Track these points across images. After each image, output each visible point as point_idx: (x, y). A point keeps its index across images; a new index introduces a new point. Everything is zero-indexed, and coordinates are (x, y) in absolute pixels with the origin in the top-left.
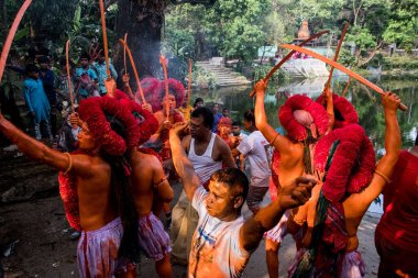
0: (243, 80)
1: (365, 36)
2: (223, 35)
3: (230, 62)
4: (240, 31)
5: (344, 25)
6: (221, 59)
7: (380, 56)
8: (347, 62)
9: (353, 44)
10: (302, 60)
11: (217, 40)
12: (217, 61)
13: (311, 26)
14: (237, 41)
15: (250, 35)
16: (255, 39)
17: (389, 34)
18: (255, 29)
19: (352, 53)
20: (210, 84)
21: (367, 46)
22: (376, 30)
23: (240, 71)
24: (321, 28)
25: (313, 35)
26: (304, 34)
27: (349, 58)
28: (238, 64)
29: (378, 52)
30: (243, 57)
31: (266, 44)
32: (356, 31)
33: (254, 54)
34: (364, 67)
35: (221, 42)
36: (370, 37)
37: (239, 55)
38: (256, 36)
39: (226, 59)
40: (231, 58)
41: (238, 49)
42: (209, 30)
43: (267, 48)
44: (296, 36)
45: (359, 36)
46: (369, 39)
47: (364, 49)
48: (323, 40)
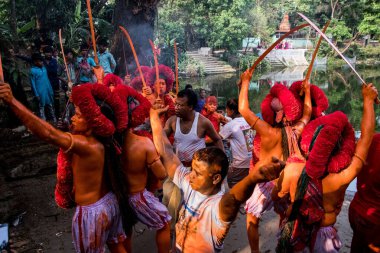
0: (228, 69)
1: (342, 28)
2: (211, 27)
3: (216, 52)
4: (226, 24)
5: (322, 18)
6: (209, 49)
7: (355, 47)
8: (324, 53)
9: (330, 36)
10: (283, 51)
11: (205, 32)
12: (205, 51)
13: (291, 19)
14: (223, 33)
15: (236, 28)
16: (240, 31)
17: (364, 26)
18: (240, 22)
20: (198, 72)
21: (343, 37)
22: (352, 23)
23: (226, 60)
25: (293, 28)
26: (285, 26)
27: (326, 49)
28: (224, 54)
29: (353, 43)
30: (228, 48)
31: (250, 36)
32: (333, 23)
33: (238, 45)
35: (209, 33)
36: (346, 29)
37: (225, 46)
38: (240, 28)
39: (213, 50)
40: (218, 48)
41: (224, 40)
42: (198, 23)
43: (251, 39)
44: (278, 28)
45: (336, 28)
46: (345, 30)
47: (340, 40)
48: (302, 32)
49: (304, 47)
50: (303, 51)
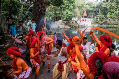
0: (67, 27)
2: (62, 14)
3: (64, 22)
4: (67, 13)
5: (96, 12)
6: (62, 21)
7: (106, 21)
8: (97, 23)
9: (99, 18)
10: (84, 22)
12: (60, 21)
13: (87, 12)
14: (66, 16)
17: (109, 15)
18: (71, 13)
19: (98, 20)
20: (58, 28)
21: (102, 18)
22: (105, 14)
23: (67, 24)
24: (90, 13)
25: (87, 15)
26: (85, 14)
27: (97, 22)
28: (66, 22)
31: (74, 17)
32: (100, 14)
33: (71, 19)
34: (102, 24)
35: (62, 16)
37: (67, 20)
38: (71, 15)
39: (63, 21)
40: (64, 20)
41: (66, 18)
42: (58, 13)
43: (75, 18)
44: (83, 15)
45: (100, 16)
46: (103, 16)
47: (102, 19)
48: (90, 16)
49: (91, 21)
50: (91, 22)
